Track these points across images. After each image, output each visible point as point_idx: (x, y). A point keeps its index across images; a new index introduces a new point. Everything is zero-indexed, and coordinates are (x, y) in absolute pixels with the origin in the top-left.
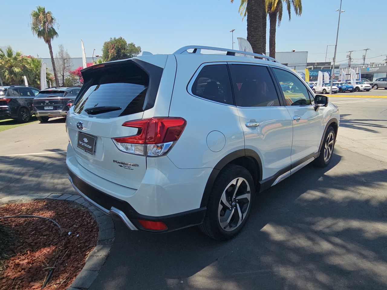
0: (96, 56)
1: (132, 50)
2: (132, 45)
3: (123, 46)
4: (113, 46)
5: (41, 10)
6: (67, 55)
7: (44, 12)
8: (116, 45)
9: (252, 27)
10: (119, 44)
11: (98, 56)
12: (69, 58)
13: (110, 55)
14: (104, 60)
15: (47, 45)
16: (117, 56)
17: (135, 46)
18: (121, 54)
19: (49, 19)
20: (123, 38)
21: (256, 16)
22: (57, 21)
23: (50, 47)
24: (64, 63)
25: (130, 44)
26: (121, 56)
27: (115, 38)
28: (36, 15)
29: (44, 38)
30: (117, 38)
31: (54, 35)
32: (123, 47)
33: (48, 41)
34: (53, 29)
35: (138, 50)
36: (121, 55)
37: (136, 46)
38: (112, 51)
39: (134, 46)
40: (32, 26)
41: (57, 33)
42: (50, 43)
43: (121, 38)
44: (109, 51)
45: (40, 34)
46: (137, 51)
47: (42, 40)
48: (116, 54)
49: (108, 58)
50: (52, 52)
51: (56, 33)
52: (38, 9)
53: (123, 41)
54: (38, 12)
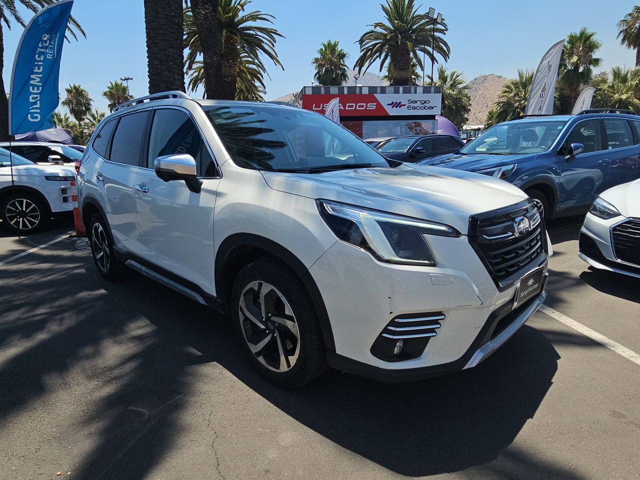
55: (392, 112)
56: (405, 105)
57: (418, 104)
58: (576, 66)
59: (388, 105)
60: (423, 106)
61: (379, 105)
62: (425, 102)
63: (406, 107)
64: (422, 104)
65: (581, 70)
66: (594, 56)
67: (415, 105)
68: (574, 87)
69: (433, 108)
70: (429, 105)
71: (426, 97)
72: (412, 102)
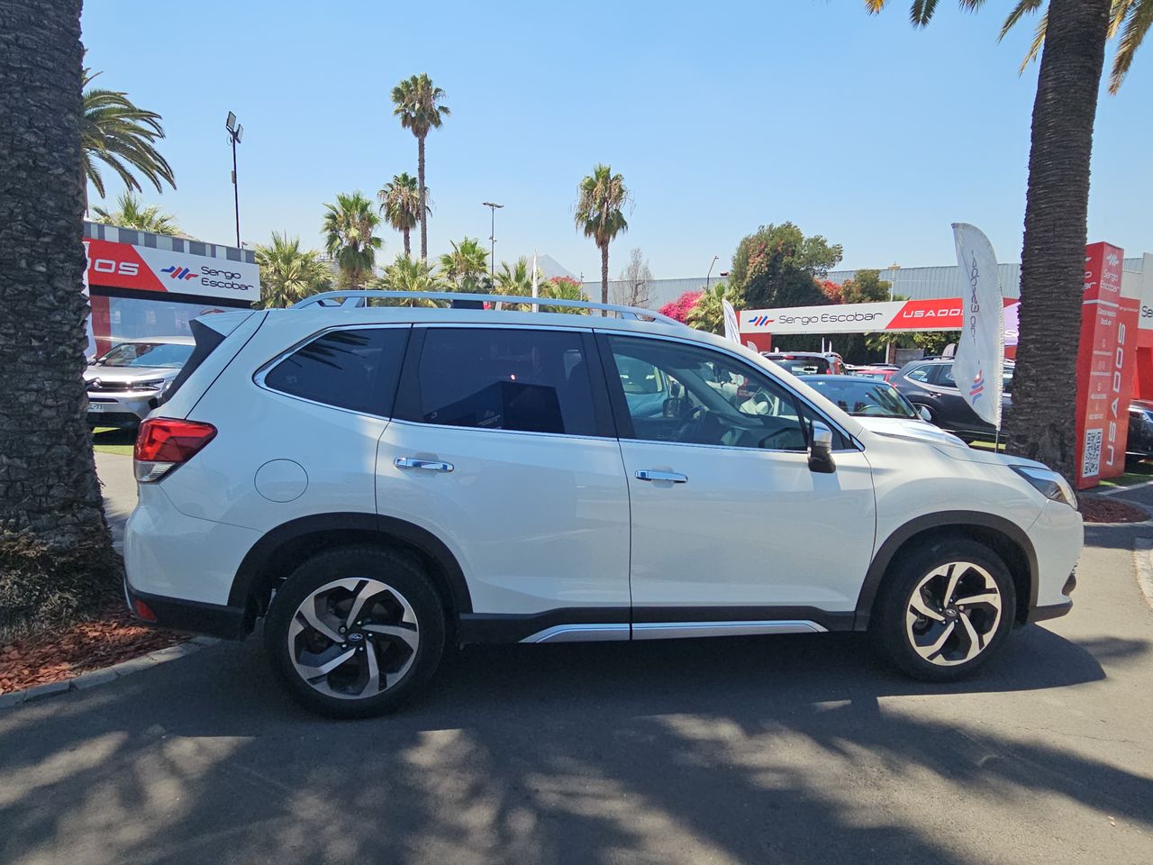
0: (722, 275)
1: (815, 255)
2: (818, 242)
3: (791, 246)
4: (763, 247)
5: (604, 175)
6: (647, 272)
7: (607, 177)
8: (771, 243)
9: (1041, 184)
10: (778, 239)
11: (726, 274)
12: (650, 281)
13: (749, 272)
14: (732, 285)
15: (599, 252)
16: (767, 274)
17: (826, 244)
18: (780, 268)
19: (615, 192)
20: (794, 224)
21: (1059, 147)
22: (631, 196)
23: (605, 256)
24: (636, 294)
25: (810, 240)
26: (780, 273)
27: (771, 226)
28: (590, 187)
29: (597, 237)
30: (776, 226)
31: (618, 228)
32: (790, 249)
33: (603, 243)
34: (619, 214)
35: (832, 256)
36: (781, 271)
37: (829, 245)
38: (759, 259)
39: (822, 244)
40: (579, 211)
41: (625, 223)
42: (607, 246)
43: (789, 225)
44: (750, 261)
45: (590, 227)
46: (829, 257)
47: (592, 240)
48: (766, 269)
49: (743, 278)
50: (607, 268)
51: (622, 223)
52: (596, 173)
53: (792, 234)
54: (594, 177)
55: (172, 285)
56: (196, 276)
57: (221, 278)
58: (355, 245)
59: (164, 270)
60: (230, 281)
61: (144, 269)
62: (233, 275)
63: (199, 279)
64: (227, 278)
65: (361, 249)
66: (374, 235)
67: (216, 278)
68: (355, 273)
69: (246, 288)
70: (239, 282)
71: (233, 266)
72: (209, 272)
